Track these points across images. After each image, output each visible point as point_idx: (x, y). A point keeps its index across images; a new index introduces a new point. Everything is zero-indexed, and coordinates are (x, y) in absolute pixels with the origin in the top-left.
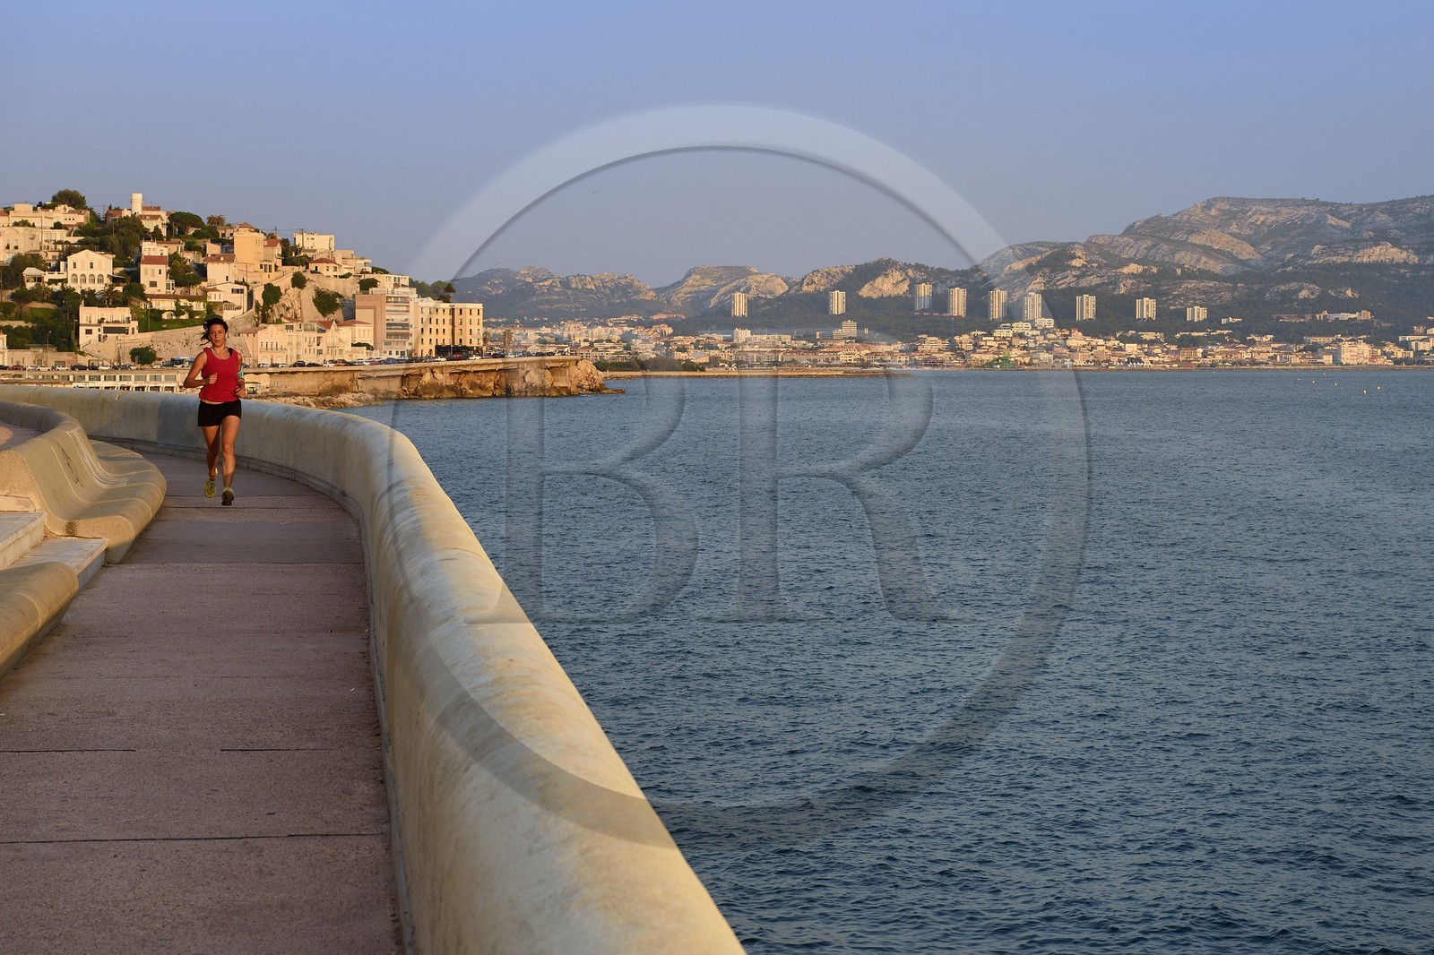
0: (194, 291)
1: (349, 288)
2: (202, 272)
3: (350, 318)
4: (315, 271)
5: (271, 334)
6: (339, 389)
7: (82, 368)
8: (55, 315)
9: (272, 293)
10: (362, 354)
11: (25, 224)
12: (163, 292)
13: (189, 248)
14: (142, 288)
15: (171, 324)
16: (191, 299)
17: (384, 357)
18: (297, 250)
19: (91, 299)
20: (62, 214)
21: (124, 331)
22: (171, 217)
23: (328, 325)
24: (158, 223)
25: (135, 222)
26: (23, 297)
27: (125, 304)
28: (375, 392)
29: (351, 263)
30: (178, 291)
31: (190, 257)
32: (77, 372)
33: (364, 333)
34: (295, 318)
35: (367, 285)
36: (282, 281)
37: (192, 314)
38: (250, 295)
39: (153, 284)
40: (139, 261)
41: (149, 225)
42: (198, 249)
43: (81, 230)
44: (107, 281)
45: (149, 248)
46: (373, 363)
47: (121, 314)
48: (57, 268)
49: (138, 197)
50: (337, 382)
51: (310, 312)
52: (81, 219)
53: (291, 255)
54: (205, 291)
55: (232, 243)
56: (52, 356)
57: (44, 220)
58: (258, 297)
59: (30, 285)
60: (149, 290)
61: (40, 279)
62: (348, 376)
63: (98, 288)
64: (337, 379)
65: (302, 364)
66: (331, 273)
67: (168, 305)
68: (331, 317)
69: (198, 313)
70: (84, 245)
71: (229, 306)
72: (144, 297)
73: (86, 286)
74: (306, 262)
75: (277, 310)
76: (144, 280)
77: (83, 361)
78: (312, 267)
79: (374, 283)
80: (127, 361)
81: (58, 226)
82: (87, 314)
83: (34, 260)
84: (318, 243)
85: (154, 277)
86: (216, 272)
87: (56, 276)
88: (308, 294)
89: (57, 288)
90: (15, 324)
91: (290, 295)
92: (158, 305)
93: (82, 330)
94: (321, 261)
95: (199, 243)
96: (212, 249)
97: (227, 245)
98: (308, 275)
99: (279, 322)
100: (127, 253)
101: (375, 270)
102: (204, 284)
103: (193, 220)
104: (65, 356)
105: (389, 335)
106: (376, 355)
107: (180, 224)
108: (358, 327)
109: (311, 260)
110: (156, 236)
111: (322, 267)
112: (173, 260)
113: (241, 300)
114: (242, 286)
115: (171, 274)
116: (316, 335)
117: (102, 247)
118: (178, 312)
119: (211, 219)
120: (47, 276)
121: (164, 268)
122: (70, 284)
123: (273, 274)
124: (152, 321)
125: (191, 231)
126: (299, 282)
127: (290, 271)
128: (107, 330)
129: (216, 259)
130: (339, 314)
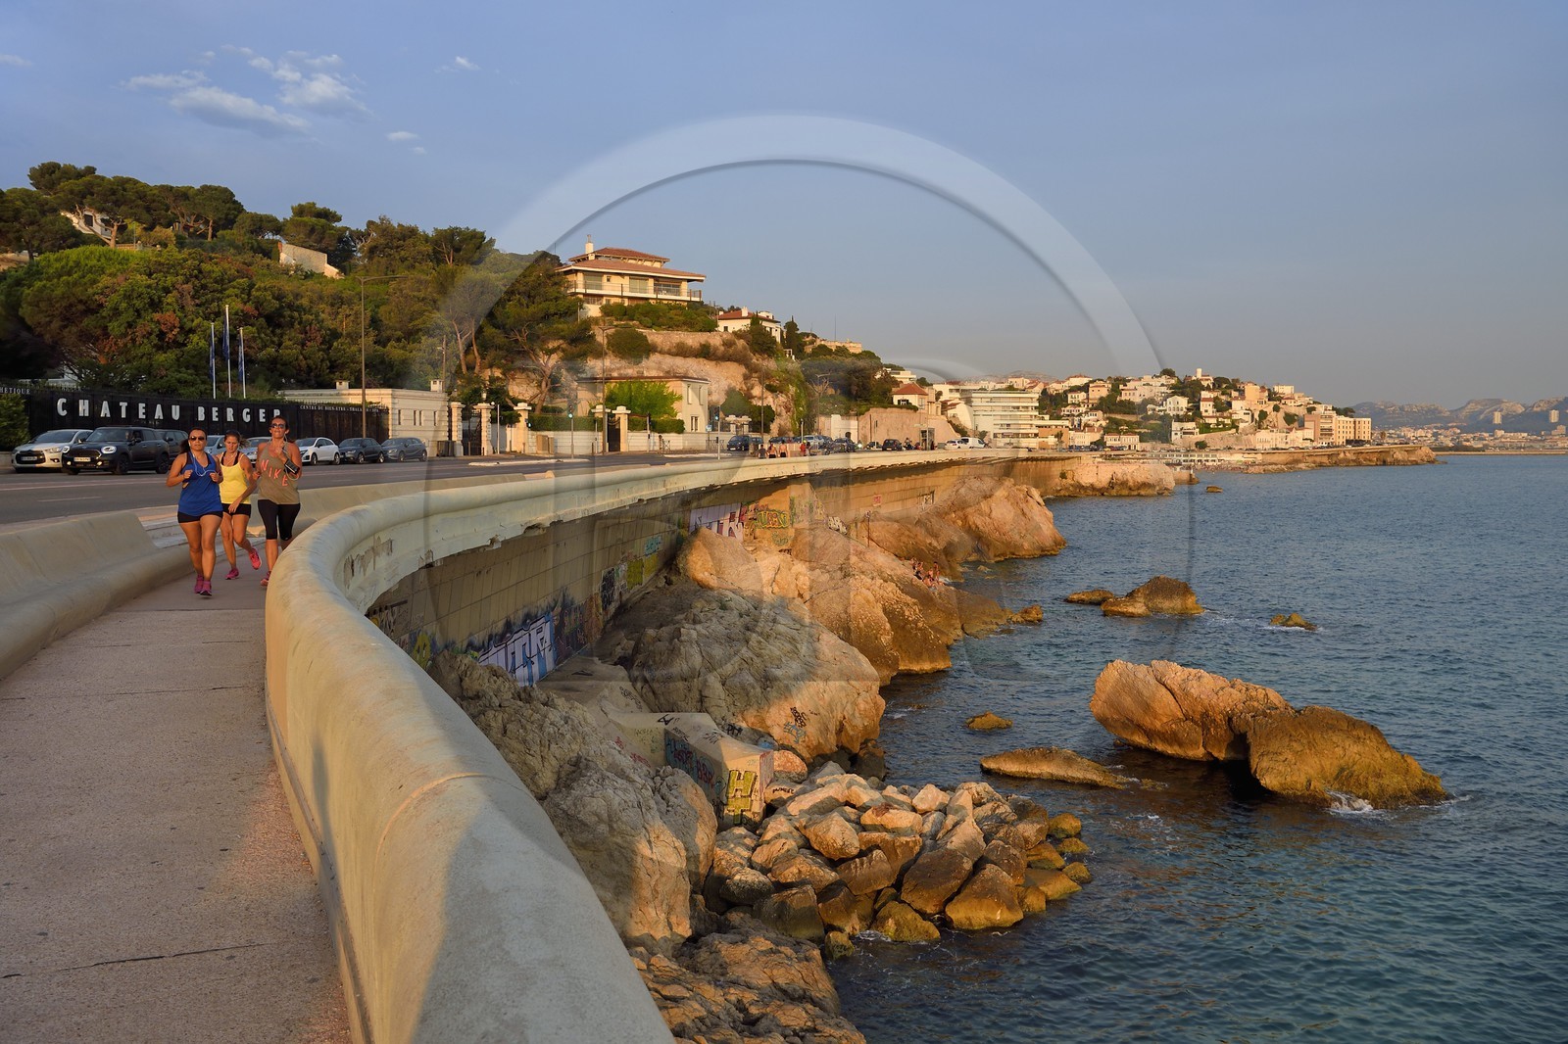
0: (1225, 414)
1: (1302, 411)
2: (1229, 405)
3: (1302, 426)
4: (1285, 404)
5: (1263, 434)
6: (1297, 461)
7: (1173, 451)
8: (1161, 426)
9: (1263, 415)
10: (1308, 444)
11: (1148, 384)
12: (1211, 414)
13: (1223, 394)
14: (1201, 413)
15: (1215, 430)
16: (1224, 418)
17: (1319, 445)
18: (1275, 394)
19: (1179, 419)
20: (1164, 380)
21: (1192, 433)
22: (1214, 380)
23: (1291, 430)
24: (1209, 382)
25: (1198, 382)
26: (1147, 418)
27: (1193, 421)
28: (1314, 462)
29: (1303, 399)
30: (1218, 414)
31: (1223, 398)
32: (1171, 453)
33: (1309, 433)
34: (1274, 426)
35: (1310, 410)
36: (1269, 408)
37: (1224, 425)
38: (1253, 416)
39: (1206, 411)
40: (1200, 400)
41: (1205, 384)
42: (1227, 394)
43: (1173, 387)
44: (1185, 410)
45: (1205, 394)
46: (1314, 448)
47: (1191, 425)
48: (1162, 405)
49: (1199, 371)
50: (1295, 457)
51: (1282, 423)
52: (1173, 381)
53: (1273, 396)
54: (1231, 414)
55: (1244, 391)
56: (1159, 445)
57: (1157, 382)
58: (1256, 416)
59: (1149, 413)
60: (1204, 414)
61: (1154, 410)
62: (1301, 455)
63: (1181, 413)
64: (1296, 456)
65: (1277, 449)
66: (1293, 404)
67: (1214, 421)
68: (1292, 426)
69: (1228, 424)
70: (1173, 394)
71: (1243, 421)
72: (1202, 417)
73: (1175, 413)
74: (1280, 399)
75: (1265, 423)
76: (1202, 409)
77: (1173, 447)
78: (1283, 401)
79: (1314, 409)
80: (1194, 448)
81: (1162, 385)
82: (1176, 426)
83: (1152, 401)
84: (1286, 390)
85: (1207, 408)
86: (1236, 405)
87: (1161, 408)
88: (1281, 414)
89: (1162, 414)
90: (1143, 431)
91: (1271, 415)
92: (1208, 421)
93: (1173, 433)
94: (1287, 399)
95: (1228, 391)
96: (1235, 394)
97: (1242, 392)
98: (1281, 406)
99: (1267, 428)
100: (1194, 396)
101: (1314, 403)
102: (1230, 411)
103: (1226, 381)
104: (1165, 445)
105: (1321, 434)
106: (1315, 444)
107: (1218, 383)
108: (1306, 431)
109: (1282, 398)
110: (1208, 388)
111: (1288, 402)
112: (1216, 399)
113: (1248, 418)
114: (1249, 411)
115: (1215, 406)
116: (1284, 434)
117: (1183, 394)
118: (1218, 424)
119: (1233, 380)
120: (1158, 408)
121: (1212, 403)
122: (1168, 412)
123: (1264, 405)
124: (1206, 428)
125: (1224, 386)
126: (1276, 409)
127: (1273, 403)
128: (1184, 433)
129: (1236, 398)
130: (1296, 424)
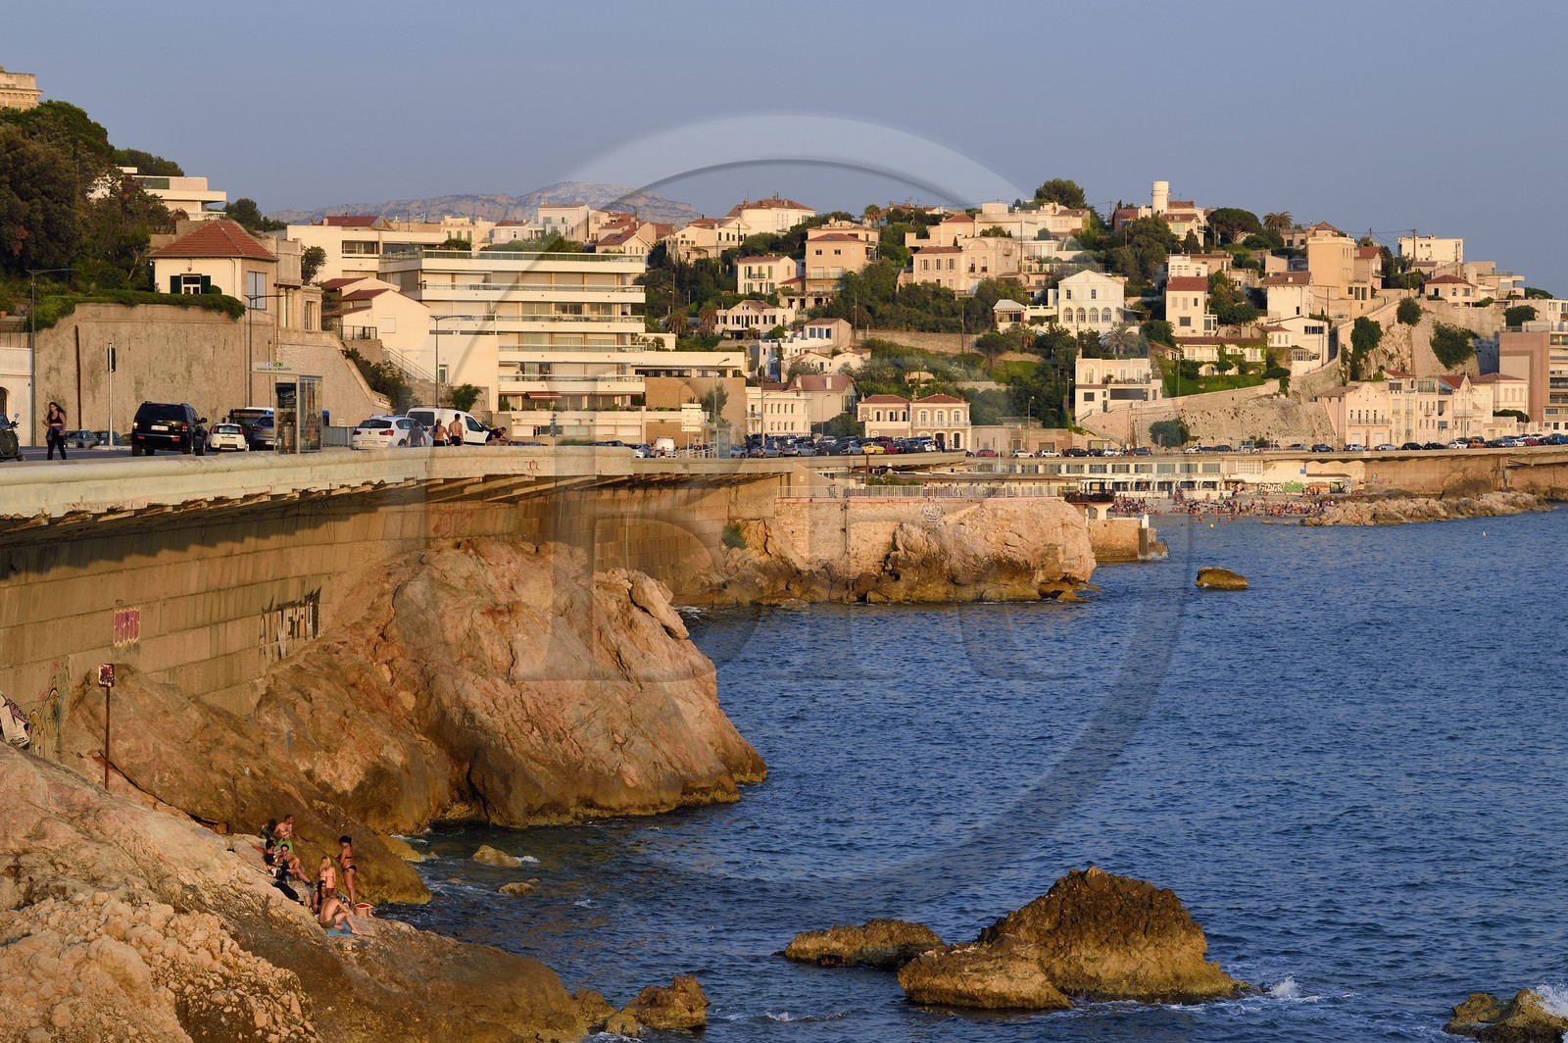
0: (1248, 331)
1: (1489, 322)
2: (1259, 300)
3: (1490, 370)
4: (1436, 297)
5: (1366, 398)
6: (1477, 486)
7: (1079, 453)
8: (1041, 371)
9: (1367, 333)
10: (1510, 428)
11: (997, 232)
12: (1200, 333)
13: (1239, 264)
14: (1168, 329)
15: (1213, 384)
16: (1243, 343)
17: (1547, 433)
18: (1405, 263)
19: (1094, 347)
20: (1051, 218)
21: (1141, 395)
22: (1212, 217)
23: (1456, 382)
24: (1193, 226)
25: (1158, 223)
26: (993, 345)
27: (1142, 353)
28: (1532, 489)
29: (1492, 282)
30: (1223, 331)
31: (1240, 277)
32: (1073, 460)
33: (1513, 394)
34: (1402, 372)
35: (1518, 318)
36: (1384, 310)
37: (1244, 367)
38: (1334, 336)
39: (1185, 322)
40: (1163, 285)
41: (1180, 230)
42: (1252, 265)
43: (1082, 240)
44: (1116, 317)
45: (1180, 266)
46: (1530, 443)
47: (1136, 369)
48: (1043, 300)
49: (1162, 188)
50: (1472, 473)
51: (1427, 361)
52: (1077, 223)
53: (1396, 273)
54: (1264, 331)
55: (1304, 254)
56: (1035, 435)
57: (1024, 226)
58: (1345, 338)
59: (1004, 326)
60: (1179, 331)
61: (1017, 317)
62: (1489, 465)
63: (1103, 328)
64: (1473, 469)
65: (1415, 447)
66: (1460, 298)
67: (1207, 354)
68: (1458, 369)
69: (1254, 365)
70: (1080, 264)
71: (1301, 354)
72: (1170, 342)
73: (1084, 327)
74: (1419, 282)
75: (1374, 360)
76: (1172, 315)
77: (1080, 442)
78: (1430, 289)
79: (1528, 314)
80: (1145, 441)
81: (1044, 235)
82: (1088, 370)
83: (1009, 287)
84: (1439, 252)
85: (1187, 310)
86: (1282, 301)
87: (1041, 311)
88: (1423, 332)
89: (1043, 329)
90: (983, 386)
91: (1395, 335)
92: (1192, 353)
93: (1079, 394)
94: (1445, 280)
95: (1254, 255)
96: (1275, 264)
97: (1297, 259)
98: (1423, 303)
99: (1378, 378)
100: (1146, 273)
101: (1530, 293)
102: (1262, 320)
103: (1245, 220)
104: (1054, 435)
105: (1554, 397)
106: (1532, 429)
107: (1224, 227)
108: (1503, 386)
109: (1428, 278)
110: (1189, 247)
111: (1445, 290)
112: (1214, 283)
113: (1318, 344)
114: (1322, 323)
115: (1213, 305)
116: (1435, 398)
117: (1109, 266)
118: (1222, 365)
119: (1269, 219)
120: (1029, 313)
121: (1202, 296)
122: (1062, 324)
123: (1369, 303)
124: (1184, 379)
125: (1241, 238)
126: (1408, 314)
127: (1395, 297)
128: (1117, 394)
129: (1280, 280)
130: (1472, 364)
